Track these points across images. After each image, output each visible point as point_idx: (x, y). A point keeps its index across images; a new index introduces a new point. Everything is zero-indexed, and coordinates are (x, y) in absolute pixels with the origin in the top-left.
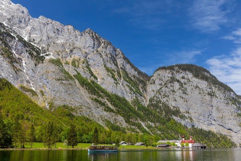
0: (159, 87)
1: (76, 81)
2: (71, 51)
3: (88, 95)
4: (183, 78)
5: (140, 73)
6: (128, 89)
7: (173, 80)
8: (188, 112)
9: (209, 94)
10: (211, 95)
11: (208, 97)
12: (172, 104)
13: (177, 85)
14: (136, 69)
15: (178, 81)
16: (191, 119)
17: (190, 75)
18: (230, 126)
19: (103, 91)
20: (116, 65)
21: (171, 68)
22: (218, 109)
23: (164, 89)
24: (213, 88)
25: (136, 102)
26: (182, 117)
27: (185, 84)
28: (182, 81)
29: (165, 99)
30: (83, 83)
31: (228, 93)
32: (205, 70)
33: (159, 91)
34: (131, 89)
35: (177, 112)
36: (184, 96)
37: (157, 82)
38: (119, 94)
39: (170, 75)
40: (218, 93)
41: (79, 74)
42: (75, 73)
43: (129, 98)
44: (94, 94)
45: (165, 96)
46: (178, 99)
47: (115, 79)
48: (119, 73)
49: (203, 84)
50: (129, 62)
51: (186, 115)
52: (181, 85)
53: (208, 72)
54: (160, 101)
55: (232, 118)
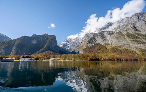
1: (126, 36)
2: (127, 26)
3: (130, 39)
19: (141, 35)
30: (129, 35)
41: (128, 33)
42: (126, 33)
44: (134, 38)
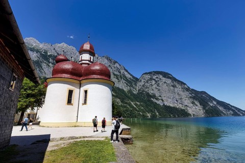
0: (143, 83)
4: (157, 78)
5: (133, 77)
6: (125, 85)
7: (151, 79)
8: (161, 97)
9: (172, 86)
10: (174, 86)
11: (172, 88)
12: (151, 92)
13: (154, 82)
14: (131, 75)
15: (154, 80)
16: (162, 100)
17: (161, 77)
18: (186, 104)
20: (120, 72)
21: (150, 73)
22: (178, 94)
23: (146, 84)
24: (175, 83)
25: (130, 91)
26: (157, 99)
27: (158, 81)
28: (157, 79)
29: (147, 89)
31: (183, 85)
32: (170, 74)
33: (143, 86)
34: (127, 84)
35: (154, 96)
36: (158, 87)
37: (143, 80)
38: (120, 87)
39: (150, 77)
40: (177, 85)
43: (126, 89)
45: (147, 88)
46: (154, 89)
47: (118, 79)
48: (121, 76)
49: (169, 81)
50: (127, 71)
51: (160, 98)
52: (156, 81)
53: (171, 75)
54: (144, 91)
55: (187, 99)
